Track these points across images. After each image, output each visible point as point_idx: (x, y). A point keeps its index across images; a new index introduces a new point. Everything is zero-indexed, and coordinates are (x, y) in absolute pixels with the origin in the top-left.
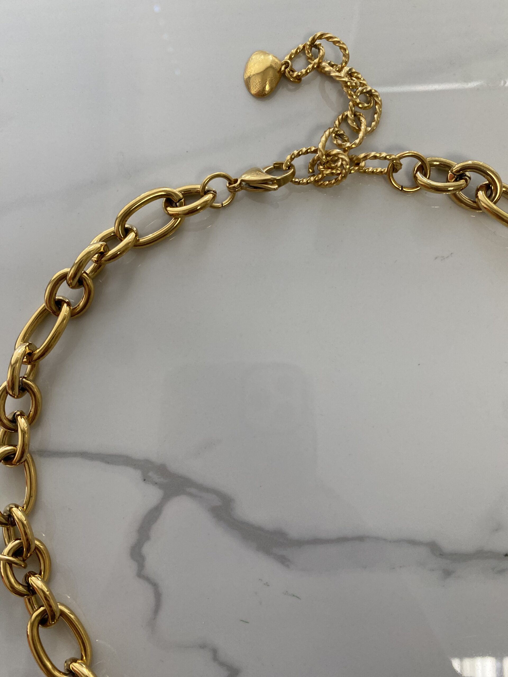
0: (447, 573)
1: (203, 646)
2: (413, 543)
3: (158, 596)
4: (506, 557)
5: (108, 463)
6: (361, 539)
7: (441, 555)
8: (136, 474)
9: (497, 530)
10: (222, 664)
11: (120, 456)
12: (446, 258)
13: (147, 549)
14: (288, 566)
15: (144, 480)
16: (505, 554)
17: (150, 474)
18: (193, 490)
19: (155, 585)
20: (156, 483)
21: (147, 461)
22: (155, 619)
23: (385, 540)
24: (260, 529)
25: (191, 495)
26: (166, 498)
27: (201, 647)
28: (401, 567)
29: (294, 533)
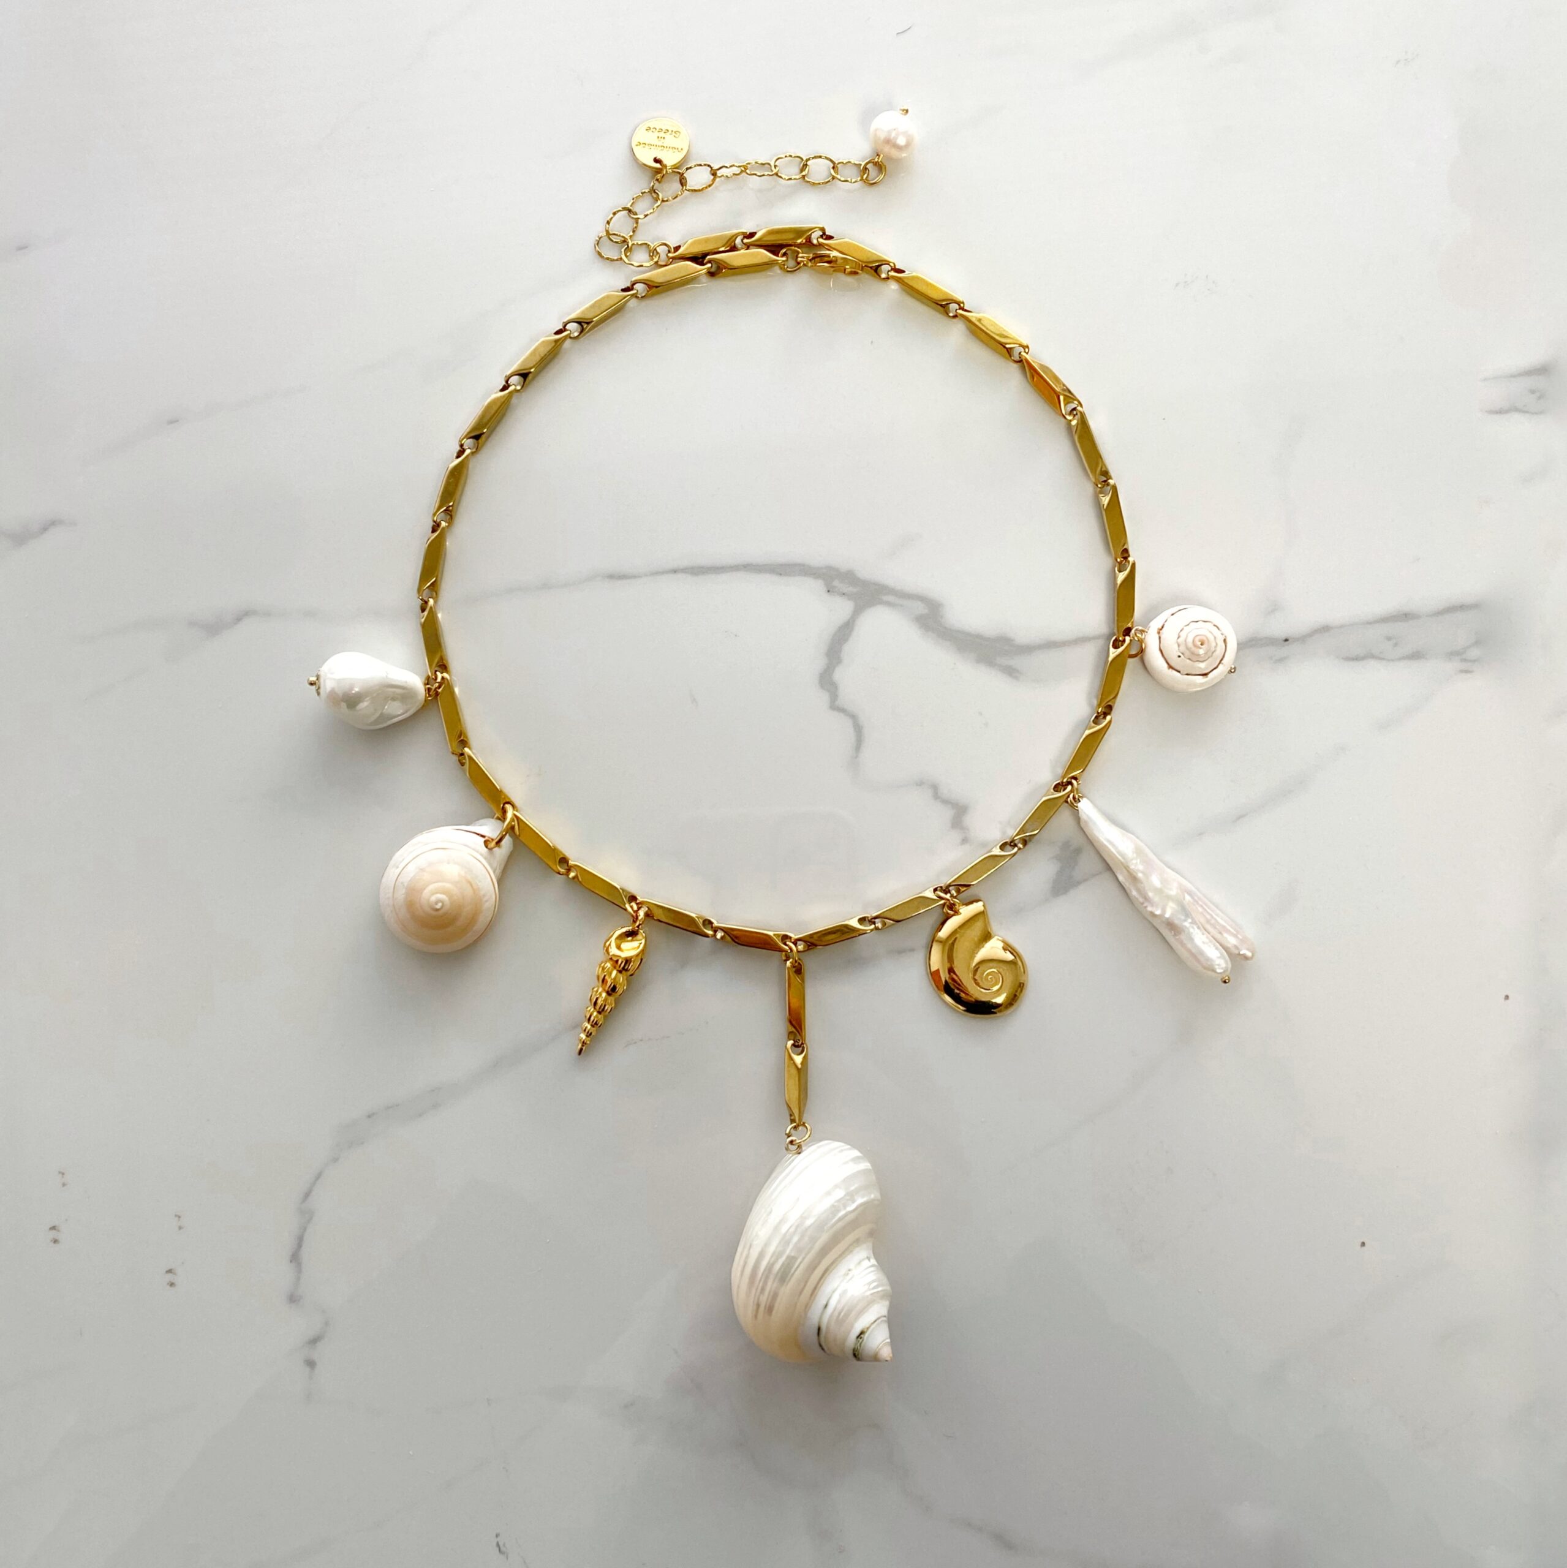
1: (920, 784)
3: (858, 729)
4: (1287, 642)
5: (781, 574)
8: (818, 585)
10: (946, 802)
11: (795, 565)
13: (839, 675)
14: (1016, 678)
15: (829, 591)
16: (1284, 639)
17: (836, 583)
18: (890, 598)
19: (854, 717)
20: (844, 594)
21: (830, 568)
22: (856, 757)
24: (979, 636)
25: (889, 604)
26: (857, 612)
27: (917, 785)
29: (1022, 637)
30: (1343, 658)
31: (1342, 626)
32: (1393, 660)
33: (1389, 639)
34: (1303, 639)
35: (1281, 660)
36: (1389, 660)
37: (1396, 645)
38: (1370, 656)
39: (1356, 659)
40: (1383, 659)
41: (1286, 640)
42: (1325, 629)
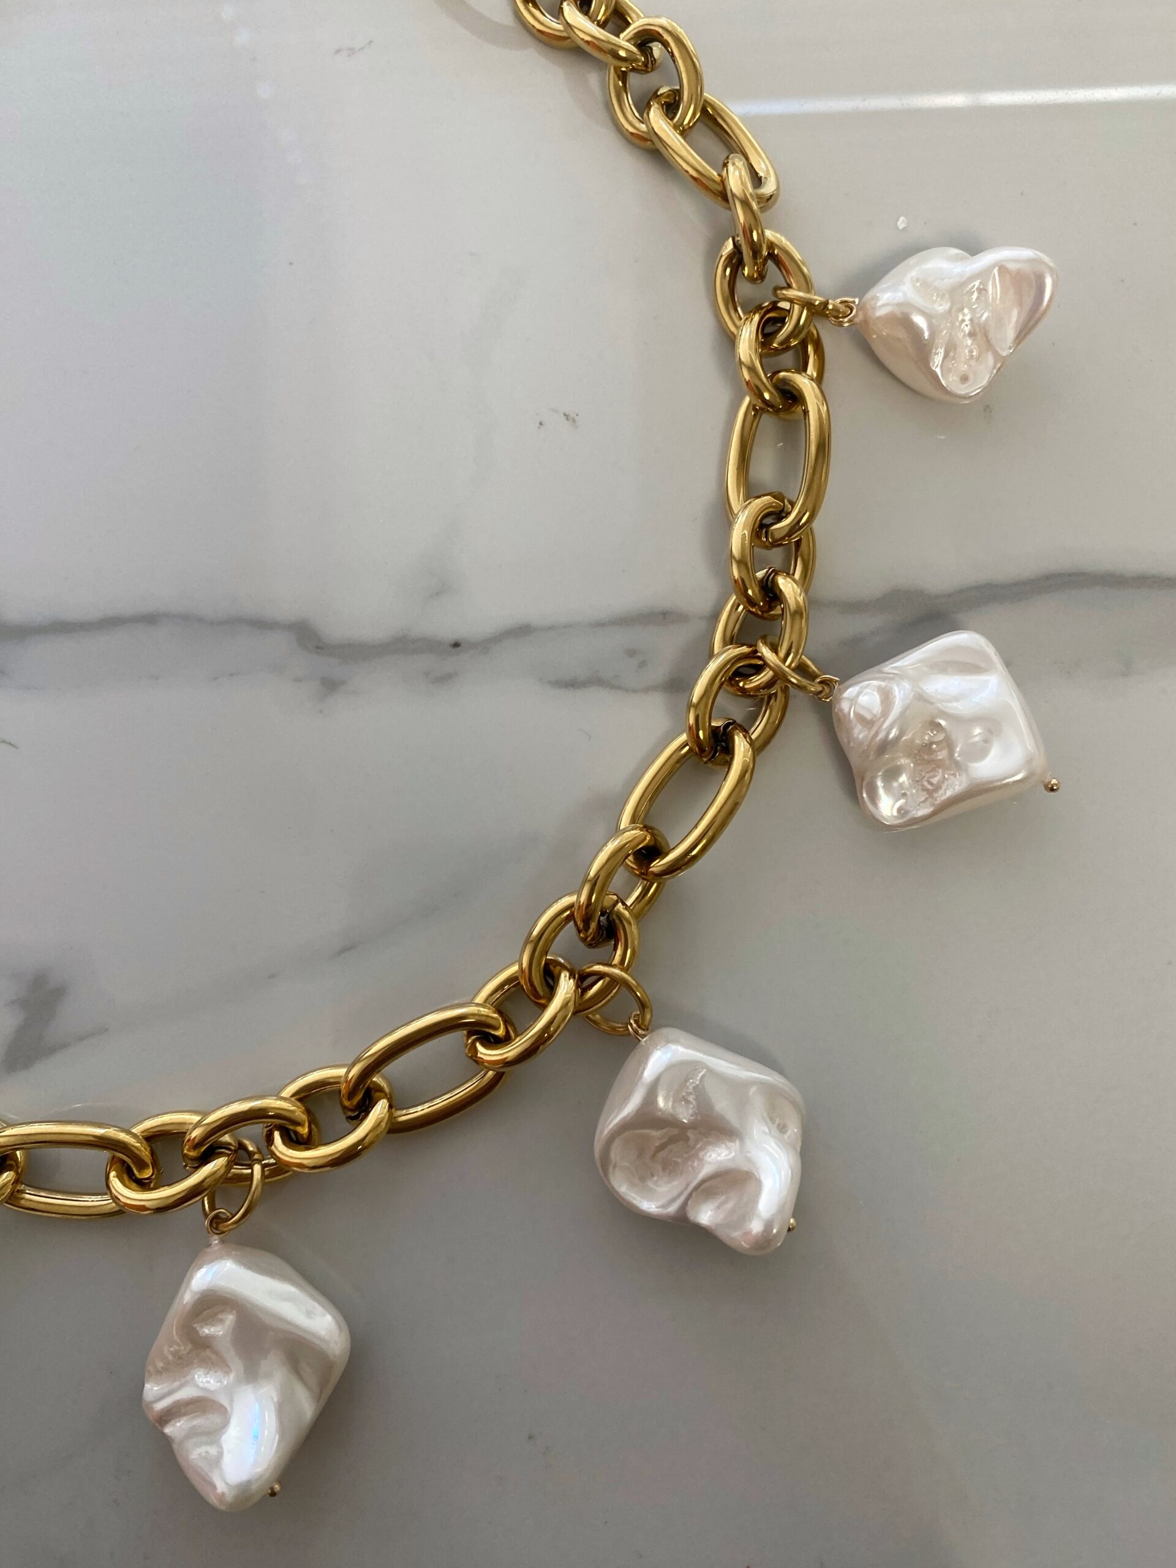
0: (330, 686)
2: (261, 625)
4: (456, 648)
6: (150, 619)
7: (317, 648)
9: (437, 594)
12: (359, 50)
16: (452, 643)
23: (201, 620)
28: (231, 675)
30: (550, 682)
31: (551, 628)
32: (635, 691)
33: (631, 653)
34: (487, 645)
35: (445, 679)
36: (627, 690)
37: (643, 664)
38: (595, 681)
39: (572, 685)
40: (619, 688)
41: (456, 645)
42: (522, 631)
